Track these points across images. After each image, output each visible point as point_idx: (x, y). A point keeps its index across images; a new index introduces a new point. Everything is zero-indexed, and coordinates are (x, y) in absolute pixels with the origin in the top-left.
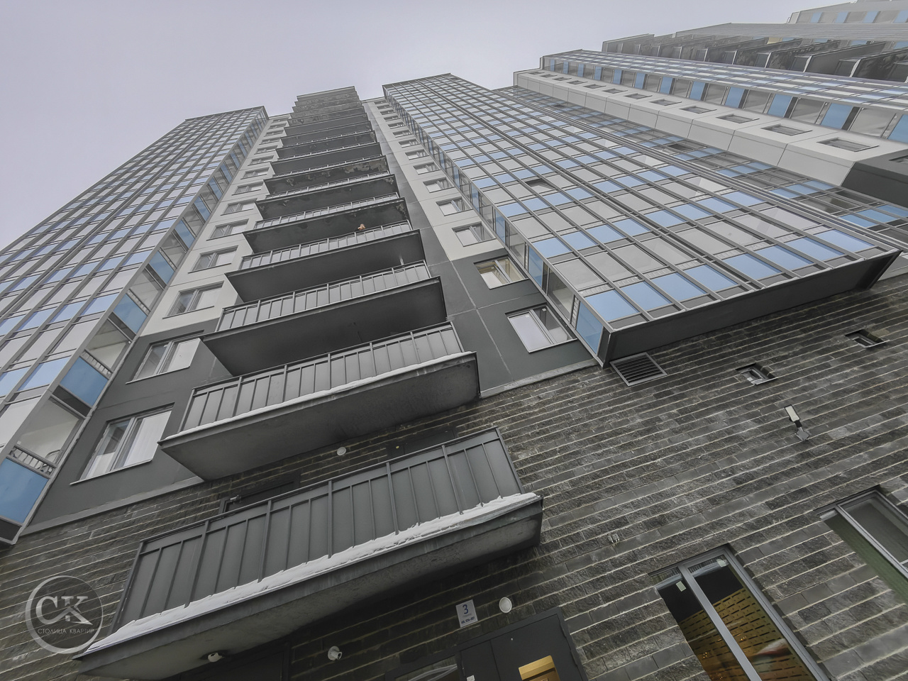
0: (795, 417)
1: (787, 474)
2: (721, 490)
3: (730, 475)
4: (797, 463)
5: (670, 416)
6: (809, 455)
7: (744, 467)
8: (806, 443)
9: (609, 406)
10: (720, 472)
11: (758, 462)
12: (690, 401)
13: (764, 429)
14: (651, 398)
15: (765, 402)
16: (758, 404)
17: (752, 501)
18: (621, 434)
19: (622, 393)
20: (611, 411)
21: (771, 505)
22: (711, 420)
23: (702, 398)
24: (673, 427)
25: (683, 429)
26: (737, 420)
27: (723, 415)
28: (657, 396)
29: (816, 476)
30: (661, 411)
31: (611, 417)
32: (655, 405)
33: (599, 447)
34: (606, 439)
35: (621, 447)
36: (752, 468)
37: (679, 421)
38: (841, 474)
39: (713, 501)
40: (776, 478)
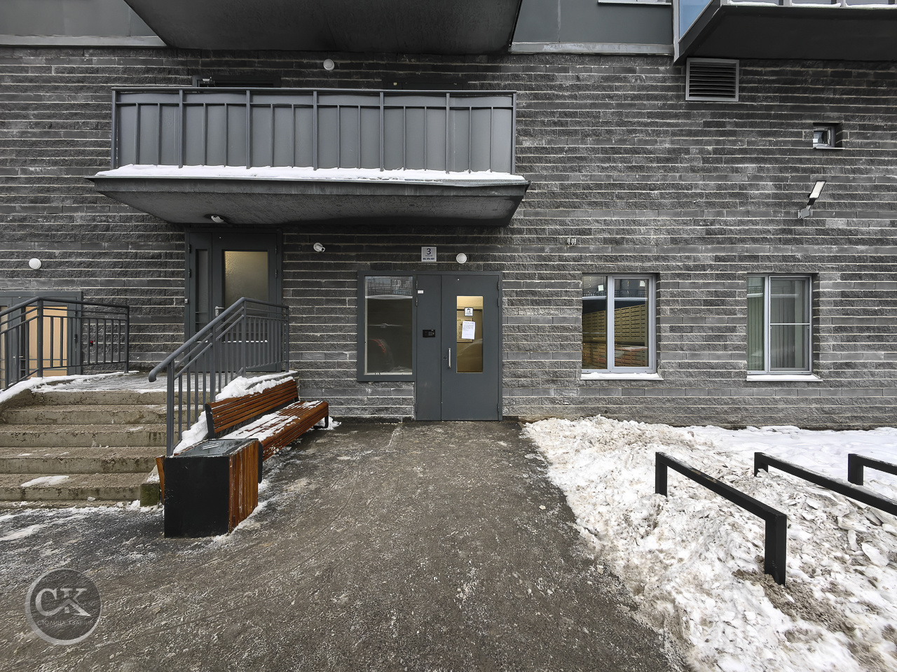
0: (815, 195)
1: (754, 240)
2: (689, 234)
3: (707, 225)
4: (773, 235)
5: (701, 151)
6: (790, 232)
7: (726, 223)
8: (800, 222)
9: (648, 117)
10: (701, 220)
11: (741, 223)
12: (734, 143)
13: (776, 196)
14: (699, 125)
15: (804, 170)
16: (796, 170)
17: (707, 251)
18: (639, 153)
19: (672, 107)
20: (646, 125)
21: (717, 259)
22: (737, 170)
23: (749, 143)
24: (695, 164)
25: (703, 170)
26: (761, 179)
27: (753, 168)
28: (707, 124)
29: (776, 249)
30: (697, 142)
31: (642, 131)
32: (696, 133)
33: (609, 160)
34: (621, 153)
35: (630, 167)
36: (732, 225)
37: (705, 160)
38: (799, 255)
39: (674, 241)
40: (743, 241)
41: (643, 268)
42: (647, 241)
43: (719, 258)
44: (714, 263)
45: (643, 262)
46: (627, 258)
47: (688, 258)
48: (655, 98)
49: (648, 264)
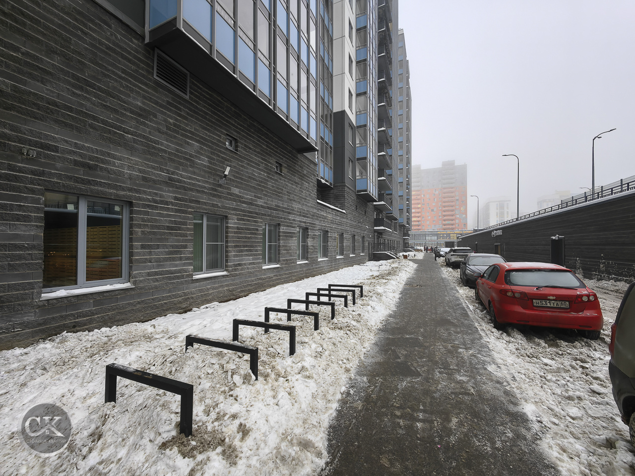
0: (227, 173)
1: (198, 191)
2: (156, 177)
3: (169, 174)
4: (208, 190)
5: (165, 120)
6: (216, 190)
7: (181, 176)
8: (220, 186)
9: (122, 72)
10: (165, 169)
11: (190, 178)
12: (187, 125)
13: (209, 167)
14: (164, 101)
15: (223, 158)
16: (219, 156)
17: (169, 191)
18: (113, 98)
19: (143, 76)
20: (120, 77)
21: (176, 198)
22: (188, 143)
23: (195, 129)
24: (161, 127)
25: (166, 134)
26: (202, 154)
27: (197, 146)
28: (168, 103)
29: (209, 199)
30: (162, 113)
31: (116, 81)
32: (161, 106)
33: (81, 89)
34: (94, 89)
35: (104, 105)
36: (185, 178)
37: (168, 128)
38: (220, 205)
39: (144, 179)
40: (191, 190)
41: (117, 195)
42: (121, 174)
43: (177, 198)
44: (174, 201)
45: (117, 190)
46: (100, 184)
47: (156, 194)
48: (129, 61)
49: (122, 193)
